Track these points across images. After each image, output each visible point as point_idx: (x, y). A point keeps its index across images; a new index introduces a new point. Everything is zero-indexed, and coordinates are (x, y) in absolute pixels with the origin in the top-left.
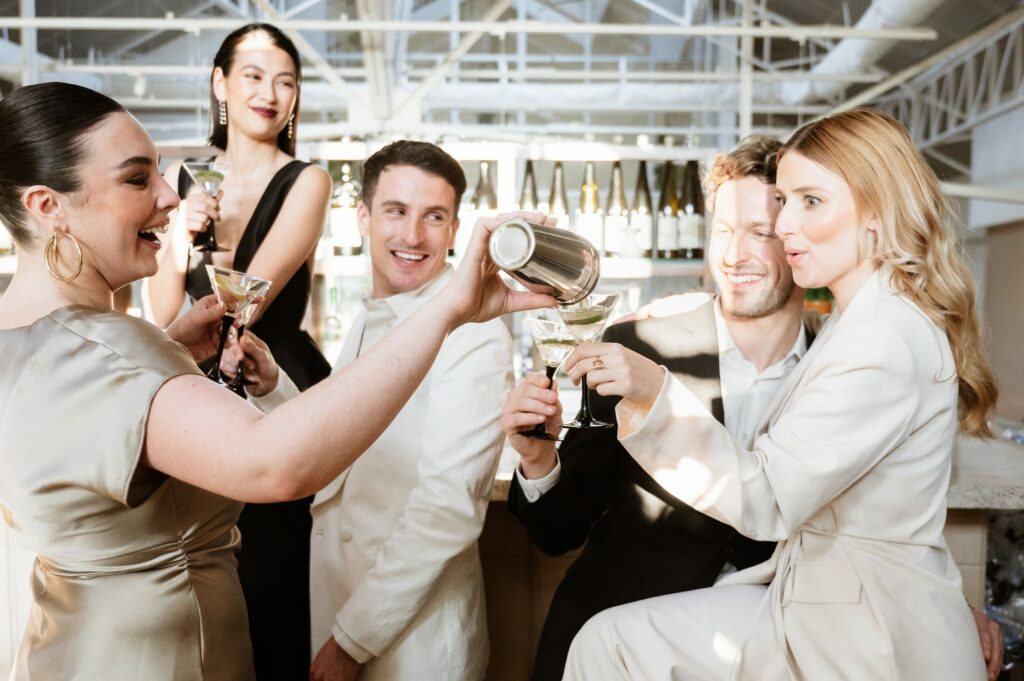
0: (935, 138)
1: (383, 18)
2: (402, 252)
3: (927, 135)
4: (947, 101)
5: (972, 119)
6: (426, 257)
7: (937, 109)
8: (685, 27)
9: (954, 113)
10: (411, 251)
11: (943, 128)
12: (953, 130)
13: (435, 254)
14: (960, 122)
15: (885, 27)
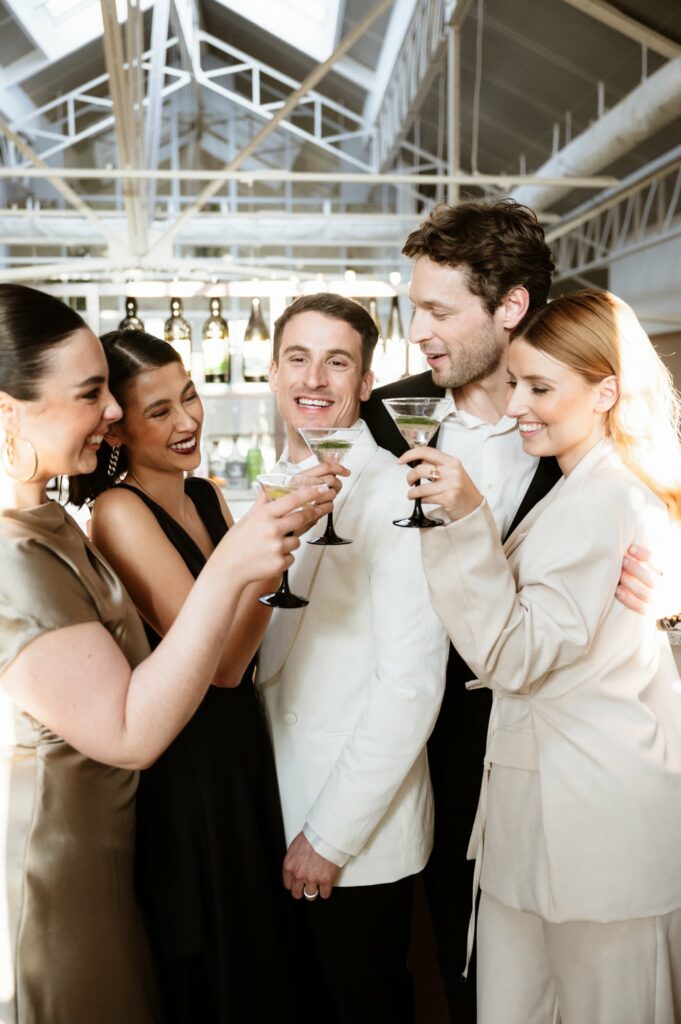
0: (582, 267)
1: (137, 167)
2: (305, 398)
3: (574, 264)
4: (593, 238)
5: (614, 254)
6: (331, 402)
7: (584, 244)
8: (373, 176)
9: (600, 248)
10: (313, 396)
11: (590, 257)
12: (598, 262)
13: (341, 400)
14: (605, 255)
15: (567, 176)
